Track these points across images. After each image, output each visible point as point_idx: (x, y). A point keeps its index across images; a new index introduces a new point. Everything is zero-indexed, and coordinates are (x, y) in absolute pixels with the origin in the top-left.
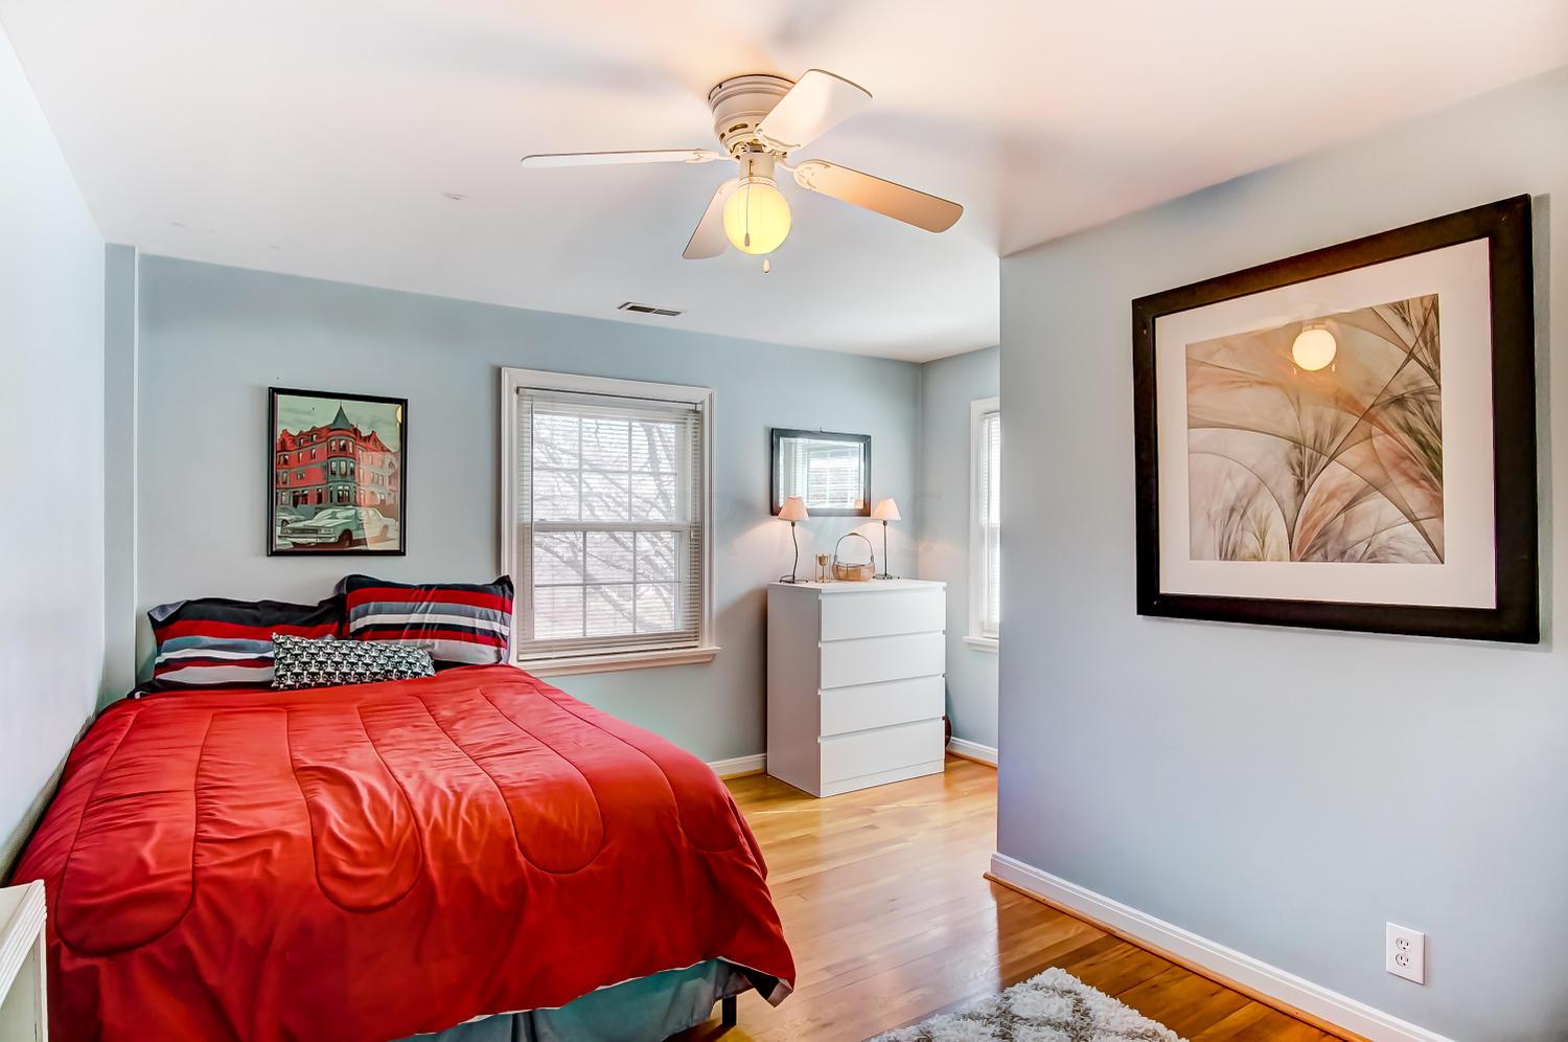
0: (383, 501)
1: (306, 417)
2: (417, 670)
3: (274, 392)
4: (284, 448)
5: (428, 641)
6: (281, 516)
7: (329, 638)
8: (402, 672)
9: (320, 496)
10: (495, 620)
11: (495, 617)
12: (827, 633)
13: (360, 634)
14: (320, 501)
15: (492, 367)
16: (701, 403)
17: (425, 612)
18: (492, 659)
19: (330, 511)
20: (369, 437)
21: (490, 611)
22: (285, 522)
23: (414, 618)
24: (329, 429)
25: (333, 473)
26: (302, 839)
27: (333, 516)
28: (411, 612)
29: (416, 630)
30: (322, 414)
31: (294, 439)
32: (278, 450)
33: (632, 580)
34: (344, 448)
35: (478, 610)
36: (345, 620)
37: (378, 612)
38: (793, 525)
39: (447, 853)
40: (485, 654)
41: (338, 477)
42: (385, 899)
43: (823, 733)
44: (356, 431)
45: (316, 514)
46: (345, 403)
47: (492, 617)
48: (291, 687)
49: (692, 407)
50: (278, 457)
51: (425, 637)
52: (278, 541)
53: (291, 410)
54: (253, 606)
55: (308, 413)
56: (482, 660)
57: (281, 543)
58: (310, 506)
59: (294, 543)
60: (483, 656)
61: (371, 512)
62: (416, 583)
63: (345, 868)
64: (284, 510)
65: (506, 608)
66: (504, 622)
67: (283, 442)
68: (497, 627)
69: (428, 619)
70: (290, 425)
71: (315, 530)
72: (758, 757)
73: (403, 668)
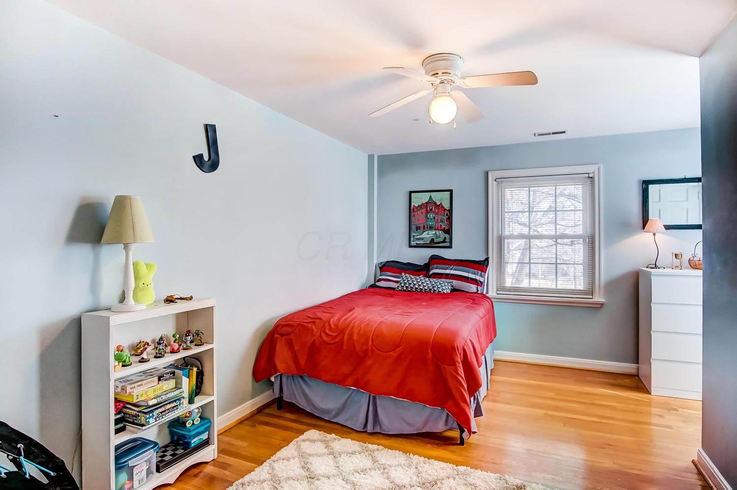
0: (444, 228)
1: (419, 200)
2: (440, 290)
3: (411, 192)
4: (414, 211)
5: (451, 281)
6: (413, 234)
7: (421, 276)
8: (435, 290)
9: (424, 227)
10: (478, 275)
11: (478, 274)
12: (654, 299)
13: (430, 277)
14: (424, 229)
15: (485, 172)
16: (593, 172)
17: (451, 269)
18: (475, 291)
19: (427, 232)
20: (439, 205)
21: (476, 271)
22: (414, 236)
23: (447, 271)
24: (427, 203)
25: (428, 219)
26: (324, 321)
27: (428, 234)
28: (447, 269)
29: (448, 276)
30: (424, 198)
31: (416, 208)
32: (411, 211)
33: (555, 262)
34: (431, 210)
35: (471, 270)
36: (429, 270)
37: (436, 268)
38: (654, 234)
39: (351, 335)
40: (473, 288)
41: (430, 220)
42: (332, 342)
43: (653, 357)
44: (435, 203)
45: (423, 233)
46: (433, 194)
47: (476, 273)
48: (401, 290)
49: (587, 175)
50: (412, 214)
51: (450, 279)
52: (412, 243)
53: (416, 198)
54: (404, 264)
55: (420, 198)
56: (469, 290)
57: (413, 243)
58: (422, 229)
59: (416, 243)
60: (471, 289)
61: (440, 232)
62: (453, 259)
63: (328, 331)
64: (414, 232)
65: (484, 270)
66: (481, 276)
67: (413, 209)
68: (478, 278)
69: (453, 272)
70: (416, 203)
71: (422, 239)
72: (634, 366)
73: (435, 289)
